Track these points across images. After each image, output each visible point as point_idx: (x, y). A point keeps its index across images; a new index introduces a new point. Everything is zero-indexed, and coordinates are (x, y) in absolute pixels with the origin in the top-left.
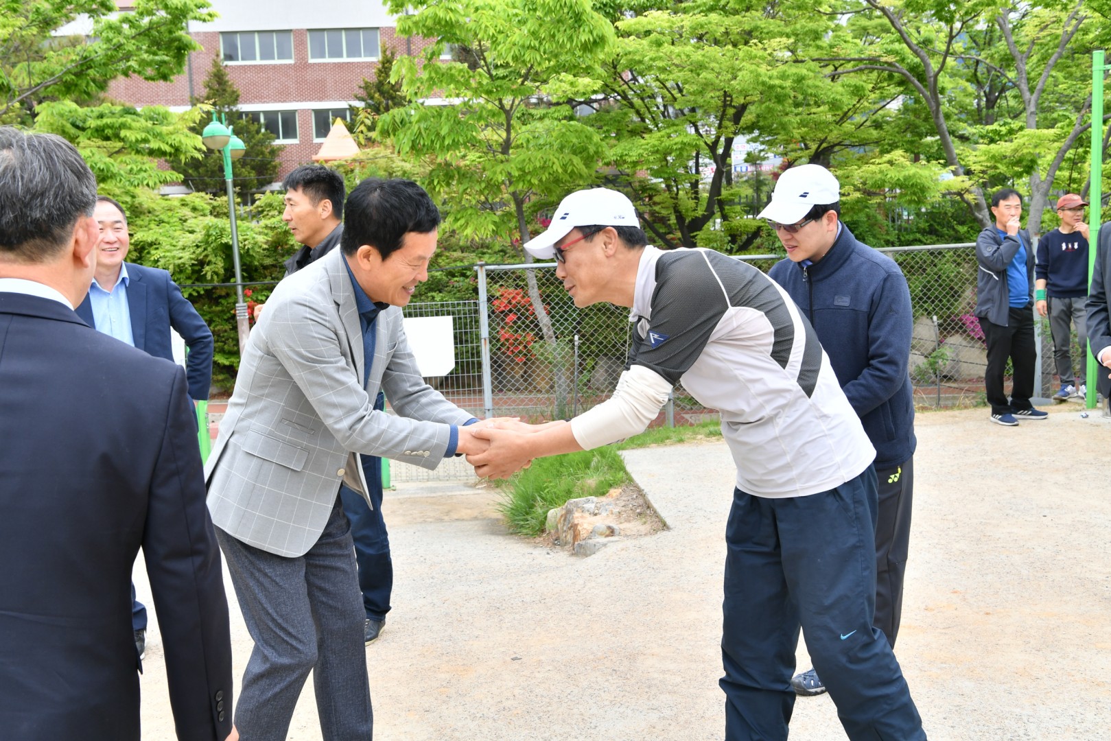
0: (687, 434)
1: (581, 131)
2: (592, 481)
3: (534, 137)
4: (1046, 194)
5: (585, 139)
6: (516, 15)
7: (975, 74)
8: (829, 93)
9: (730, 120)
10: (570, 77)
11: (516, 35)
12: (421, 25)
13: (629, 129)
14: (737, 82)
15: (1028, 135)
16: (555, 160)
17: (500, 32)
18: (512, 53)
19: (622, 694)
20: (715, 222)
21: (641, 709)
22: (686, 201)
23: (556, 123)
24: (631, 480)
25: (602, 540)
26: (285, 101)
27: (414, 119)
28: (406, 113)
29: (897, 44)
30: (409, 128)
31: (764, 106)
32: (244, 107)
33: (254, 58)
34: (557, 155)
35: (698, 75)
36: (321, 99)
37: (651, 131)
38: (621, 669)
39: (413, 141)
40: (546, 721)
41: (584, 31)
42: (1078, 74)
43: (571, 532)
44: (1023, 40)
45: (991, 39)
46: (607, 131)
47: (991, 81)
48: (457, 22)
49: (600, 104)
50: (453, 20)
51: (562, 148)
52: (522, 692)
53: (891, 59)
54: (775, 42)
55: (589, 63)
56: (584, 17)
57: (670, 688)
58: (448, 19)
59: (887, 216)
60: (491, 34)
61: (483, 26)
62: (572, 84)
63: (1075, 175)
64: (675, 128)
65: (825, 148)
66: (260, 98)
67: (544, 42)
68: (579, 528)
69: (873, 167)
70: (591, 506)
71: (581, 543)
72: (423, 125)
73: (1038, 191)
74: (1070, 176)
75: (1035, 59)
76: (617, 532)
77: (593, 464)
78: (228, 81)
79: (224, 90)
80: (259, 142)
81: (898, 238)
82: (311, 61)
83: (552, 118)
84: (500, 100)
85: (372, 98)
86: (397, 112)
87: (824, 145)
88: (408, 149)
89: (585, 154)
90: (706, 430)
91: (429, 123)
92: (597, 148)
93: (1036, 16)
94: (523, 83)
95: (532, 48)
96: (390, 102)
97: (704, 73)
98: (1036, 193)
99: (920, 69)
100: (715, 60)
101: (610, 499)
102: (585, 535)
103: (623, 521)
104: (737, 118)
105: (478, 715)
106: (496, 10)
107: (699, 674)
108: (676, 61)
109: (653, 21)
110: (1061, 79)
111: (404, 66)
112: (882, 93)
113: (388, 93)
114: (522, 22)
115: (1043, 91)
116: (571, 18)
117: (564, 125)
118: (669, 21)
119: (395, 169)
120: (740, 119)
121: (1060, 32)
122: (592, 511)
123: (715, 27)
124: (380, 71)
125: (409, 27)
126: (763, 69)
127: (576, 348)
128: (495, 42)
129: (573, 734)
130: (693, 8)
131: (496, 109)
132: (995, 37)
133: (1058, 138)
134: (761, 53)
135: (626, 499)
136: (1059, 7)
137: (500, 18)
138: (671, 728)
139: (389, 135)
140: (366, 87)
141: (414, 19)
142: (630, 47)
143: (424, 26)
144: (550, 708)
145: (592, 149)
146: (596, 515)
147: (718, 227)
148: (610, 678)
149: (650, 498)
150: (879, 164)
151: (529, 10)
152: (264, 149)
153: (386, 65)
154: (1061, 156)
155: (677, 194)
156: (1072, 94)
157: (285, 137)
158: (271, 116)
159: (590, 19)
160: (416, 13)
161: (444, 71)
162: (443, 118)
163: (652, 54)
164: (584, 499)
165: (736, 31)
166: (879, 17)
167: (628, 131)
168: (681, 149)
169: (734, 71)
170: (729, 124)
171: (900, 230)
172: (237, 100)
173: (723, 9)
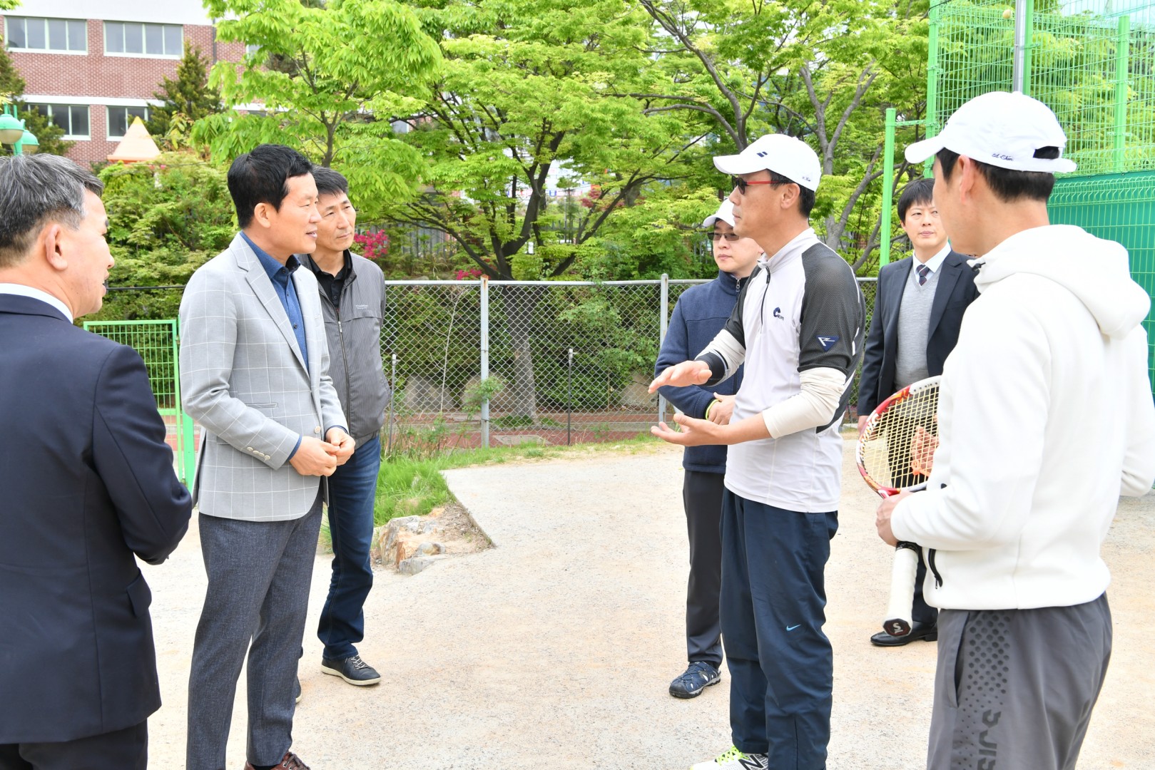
0: (507, 455)
1: (404, 150)
2: (414, 500)
3: (355, 153)
4: (840, 235)
5: (408, 159)
6: (343, 29)
7: (776, 117)
8: (647, 129)
9: (547, 147)
10: (394, 96)
11: (343, 50)
12: (244, 32)
13: (448, 149)
14: (561, 112)
15: (826, 180)
16: (378, 178)
17: (327, 45)
18: (339, 68)
19: (462, 703)
20: (528, 245)
21: (480, 717)
22: (502, 224)
23: (377, 139)
24: (453, 499)
25: (429, 558)
26: (76, 95)
27: (232, 127)
28: (223, 120)
29: (707, 84)
30: (226, 136)
31: (585, 138)
32: (29, 98)
33: (43, 47)
34: (380, 173)
35: (522, 102)
36: (116, 95)
37: (469, 152)
38: (459, 680)
39: (230, 150)
40: (389, 731)
41: (412, 51)
42: (869, 126)
43: (395, 550)
44: (821, 90)
45: (791, 86)
46: (427, 150)
47: (791, 125)
48: (282, 31)
49: (417, 122)
50: (278, 29)
51: (383, 166)
52: (364, 704)
53: (704, 99)
54: (596, 75)
55: (414, 82)
56: (413, 37)
57: (507, 696)
58: (273, 28)
59: (692, 248)
60: (317, 47)
61: (309, 38)
62: (396, 102)
63: (864, 218)
64: (495, 151)
65: (637, 180)
66: (49, 90)
67: (372, 59)
68: (404, 546)
69: (684, 202)
70: (414, 525)
71: (406, 561)
72: (241, 134)
73: (833, 232)
74: (860, 219)
75: (831, 108)
76: (443, 550)
77: (414, 483)
78: (12, 69)
79: (8, 78)
80: (45, 136)
81: (702, 270)
82: (107, 54)
83: (371, 133)
84: (323, 113)
85: (173, 98)
86: (214, 119)
87: (637, 177)
88: (225, 157)
89: (406, 173)
90: (525, 451)
91: (248, 132)
92: (419, 168)
93: (834, 70)
94: (346, 98)
95: (359, 64)
96: (193, 104)
97: (528, 102)
98: (831, 234)
99: (729, 110)
100: (539, 90)
101: (433, 518)
102: (410, 554)
103: (447, 539)
104: (554, 145)
105: (322, 728)
106: (323, 22)
107: (534, 683)
108: (501, 88)
109: (478, 44)
110: (853, 128)
111: (223, 72)
112: (692, 130)
113: (191, 93)
114: (350, 37)
115: (839, 138)
116: (400, 37)
117: (386, 142)
118: (493, 45)
119: (201, 175)
120: (557, 146)
121: (855, 85)
122: (415, 529)
123: (538, 56)
124: (183, 70)
125: (231, 33)
126: (585, 101)
127: (393, 368)
128: (319, 52)
129: (417, 742)
130: (516, 35)
131: (318, 122)
132: (795, 84)
133: (852, 184)
134: (583, 86)
135: (449, 518)
136: (856, 63)
137: (326, 31)
138: (511, 733)
139: (204, 142)
140: (167, 86)
141: (237, 25)
142: (456, 69)
143: (246, 32)
144: (392, 719)
145: (414, 169)
146: (419, 533)
147: (531, 250)
148: (449, 689)
149: (476, 517)
150: (691, 199)
151: (357, 25)
152: (51, 145)
153: (190, 65)
154: (853, 200)
155: (494, 217)
156: (862, 143)
157: (75, 132)
158: (60, 111)
159: (418, 40)
160: (238, 18)
161: (266, 79)
162: (263, 128)
163: (477, 79)
164: (407, 518)
165: (558, 61)
166: (691, 56)
167: (447, 151)
168: (501, 172)
169: (557, 101)
170: (546, 150)
171: (704, 262)
172: (22, 90)
173: (545, 37)
